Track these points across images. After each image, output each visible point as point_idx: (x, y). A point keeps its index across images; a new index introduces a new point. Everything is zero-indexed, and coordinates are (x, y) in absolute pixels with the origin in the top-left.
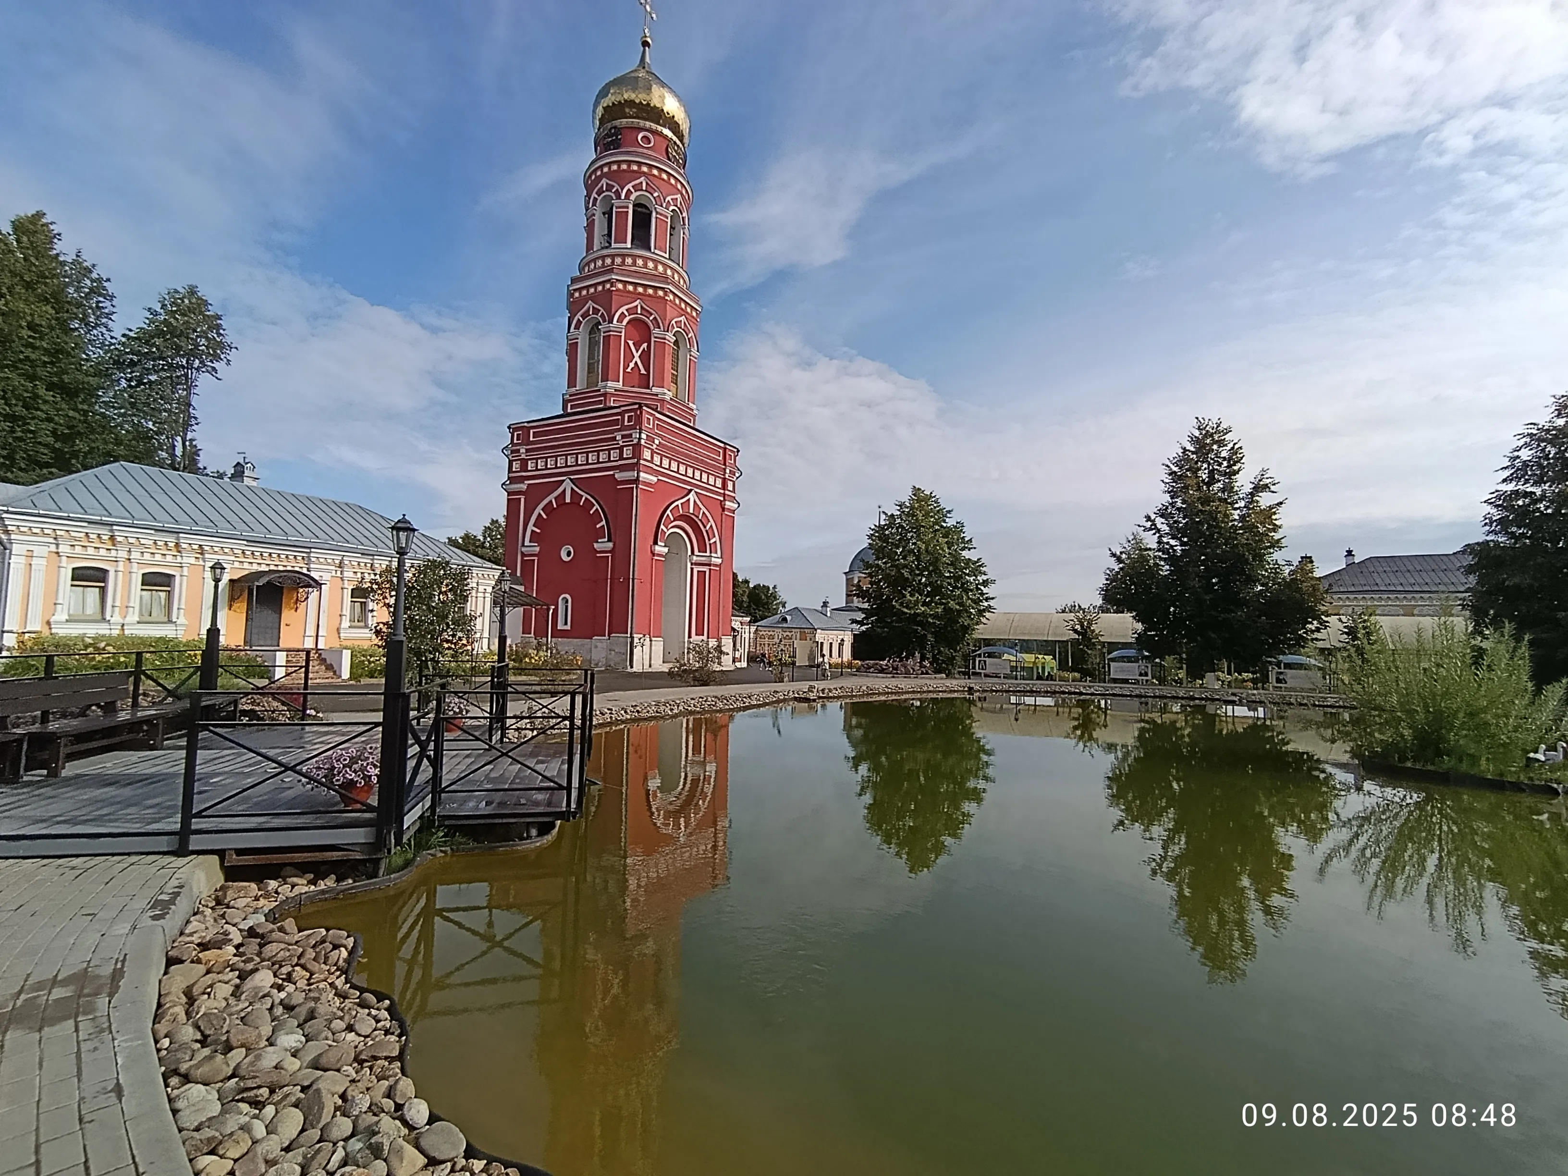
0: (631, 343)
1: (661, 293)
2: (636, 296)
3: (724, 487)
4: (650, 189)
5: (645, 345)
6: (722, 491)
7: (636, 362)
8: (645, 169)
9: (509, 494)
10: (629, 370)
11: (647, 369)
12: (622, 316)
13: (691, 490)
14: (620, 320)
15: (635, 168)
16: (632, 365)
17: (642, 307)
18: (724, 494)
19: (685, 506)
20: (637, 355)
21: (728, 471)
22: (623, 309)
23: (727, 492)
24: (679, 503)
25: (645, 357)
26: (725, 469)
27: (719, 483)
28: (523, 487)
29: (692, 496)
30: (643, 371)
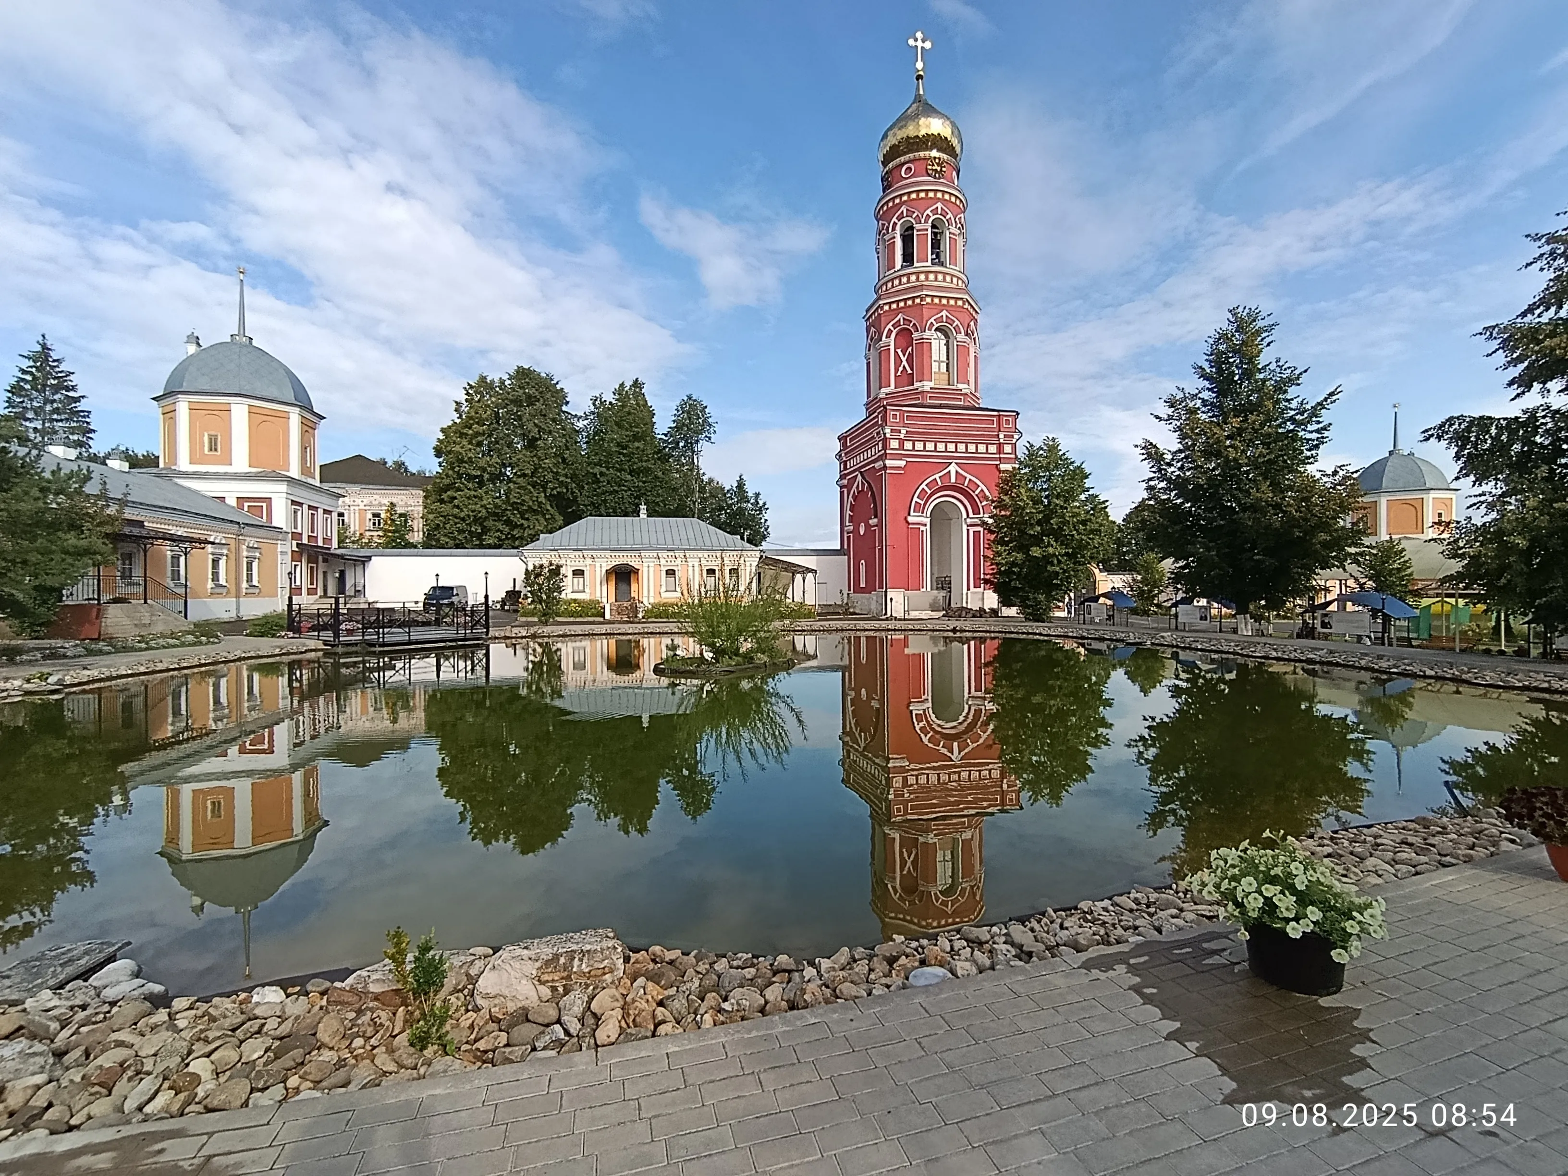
0: (899, 351)
1: (918, 301)
2: (899, 310)
3: (1000, 450)
4: (909, 213)
5: (910, 349)
6: (997, 456)
7: (904, 367)
8: (905, 198)
9: (841, 487)
10: (899, 374)
11: (912, 369)
12: (890, 331)
13: (951, 463)
14: (888, 336)
15: (897, 201)
16: (901, 369)
17: (904, 319)
18: (1000, 458)
19: (947, 477)
20: (904, 359)
21: (1001, 436)
22: (890, 326)
23: (1002, 456)
24: (937, 476)
25: (910, 360)
26: (998, 435)
27: (993, 449)
28: (845, 482)
29: (953, 468)
30: (910, 371)
